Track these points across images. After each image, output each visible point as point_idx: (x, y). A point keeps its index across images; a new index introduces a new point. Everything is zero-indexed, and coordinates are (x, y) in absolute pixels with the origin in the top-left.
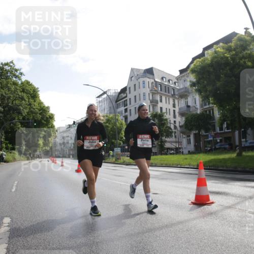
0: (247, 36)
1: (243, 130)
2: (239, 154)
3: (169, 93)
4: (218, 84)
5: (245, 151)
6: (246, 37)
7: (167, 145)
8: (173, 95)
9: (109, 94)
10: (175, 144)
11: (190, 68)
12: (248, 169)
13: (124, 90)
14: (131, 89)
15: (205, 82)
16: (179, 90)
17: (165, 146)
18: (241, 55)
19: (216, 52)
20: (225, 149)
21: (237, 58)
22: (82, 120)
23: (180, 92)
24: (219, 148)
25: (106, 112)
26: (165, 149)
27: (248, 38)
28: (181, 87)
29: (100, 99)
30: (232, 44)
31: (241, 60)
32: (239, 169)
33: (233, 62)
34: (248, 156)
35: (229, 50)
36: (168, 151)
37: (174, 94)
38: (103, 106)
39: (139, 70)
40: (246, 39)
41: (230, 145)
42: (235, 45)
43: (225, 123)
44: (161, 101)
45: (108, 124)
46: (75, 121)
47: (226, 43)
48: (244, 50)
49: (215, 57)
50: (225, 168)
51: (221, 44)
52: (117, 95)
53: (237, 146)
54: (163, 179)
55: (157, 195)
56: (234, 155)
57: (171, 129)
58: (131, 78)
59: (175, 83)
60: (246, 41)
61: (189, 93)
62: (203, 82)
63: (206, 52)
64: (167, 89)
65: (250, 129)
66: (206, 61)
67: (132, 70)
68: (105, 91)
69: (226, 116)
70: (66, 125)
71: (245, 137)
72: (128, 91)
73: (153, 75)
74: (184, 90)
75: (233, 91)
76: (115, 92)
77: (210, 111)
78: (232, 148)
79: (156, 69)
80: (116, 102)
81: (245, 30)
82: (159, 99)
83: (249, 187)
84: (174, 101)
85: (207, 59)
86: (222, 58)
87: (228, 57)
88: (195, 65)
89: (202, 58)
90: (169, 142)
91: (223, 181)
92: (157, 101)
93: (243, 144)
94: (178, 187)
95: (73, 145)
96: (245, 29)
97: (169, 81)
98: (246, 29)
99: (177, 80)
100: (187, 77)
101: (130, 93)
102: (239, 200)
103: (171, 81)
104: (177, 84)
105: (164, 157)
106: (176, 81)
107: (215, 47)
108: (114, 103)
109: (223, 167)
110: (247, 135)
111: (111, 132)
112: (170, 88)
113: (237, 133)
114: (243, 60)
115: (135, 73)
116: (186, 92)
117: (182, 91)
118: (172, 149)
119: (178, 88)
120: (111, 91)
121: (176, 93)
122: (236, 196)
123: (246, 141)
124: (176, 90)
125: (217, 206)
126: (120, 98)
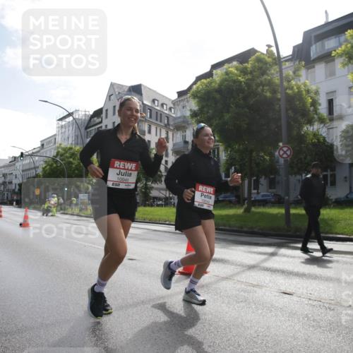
0: (269, 57)
1: (255, 178)
2: (247, 210)
3: (161, 121)
4: (227, 116)
5: (254, 206)
6: (266, 58)
7: (154, 193)
8: (167, 126)
9: (77, 117)
10: (164, 192)
11: (191, 91)
12: (256, 230)
13: (98, 113)
14: (109, 112)
15: (210, 111)
16: (175, 118)
17: (151, 195)
18: (258, 81)
19: (227, 73)
20: (230, 202)
21: (254, 85)
22: (34, 151)
23: (176, 121)
24: (223, 201)
25: (70, 142)
26: (150, 199)
27: (269, 60)
28: (179, 115)
29: (63, 123)
30: (249, 65)
31: (259, 86)
32: (245, 229)
33: (248, 89)
34: (259, 213)
35: (244, 72)
36: (154, 202)
37: (168, 124)
38: (67, 133)
39: (122, 86)
40: (266, 61)
41: (237, 197)
42: (252, 67)
43: (233, 168)
44: (149, 132)
45: (71, 160)
46: (24, 152)
47: (241, 63)
48: (263, 75)
49: (225, 80)
50: (227, 228)
51: (235, 63)
52: (87, 118)
53: (246, 199)
54: (143, 239)
55: (134, 261)
56: (240, 211)
57: (161, 172)
58: (110, 96)
59: (170, 109)
60: (266, 63)
61: (188, 124)
62: (208, 112)
63: (214, 72)
64: (159, 116)
65: (263, 177)
66: (213, 84)
67: (112, 85)
68: (70, 112)
69: (235, 159)
70: (9, 157)
71: (257, 187)
72: (104, 115)
73: (141, 95)
74: (182, 120)
75: (245, 126)
76: (85, 115)
77: (214, 151)
78: (239, 201)
79: (145, 87)
80: (87, 128)
81: (267, 48)
82: (146, 129)
83: (255, 253)
84: (167, 133)
85: (215, 82)
86: (235, 82)
87: (241, 82)
88: (198, 88)
89: (208, 80)
90: (157, 189)
91: (224, 244)
92: (144, 132)
93: (254, 197)
94: (163, 251)
95: (17, 187)
96: (267, 46)
97: (162, 105)
98: (269, 46)
99: (174, 104)
100: (188, 102)
101: (106, 117)
102: (239, 269)
103: (165, 106)
104: (173, 110)
105: (148, 209)
106: (172, 106)
107: (226, 66)
108: (83, 130)
109: (224, 226)
110: (260, 186)
111: (76, 172)
112: (163, 115)
113: (246, 182)
114: (261, 87)
115: (116, 90)
116: (184, 122)
117: (179, 120)
118: (160, 199)
119: (174, 115)
120: (80, 113)
121: (171, 123)
122: (236, 265)
123: (258, 193)
124: (171, 119)
125: (210, 277)
126: (92, 123)
